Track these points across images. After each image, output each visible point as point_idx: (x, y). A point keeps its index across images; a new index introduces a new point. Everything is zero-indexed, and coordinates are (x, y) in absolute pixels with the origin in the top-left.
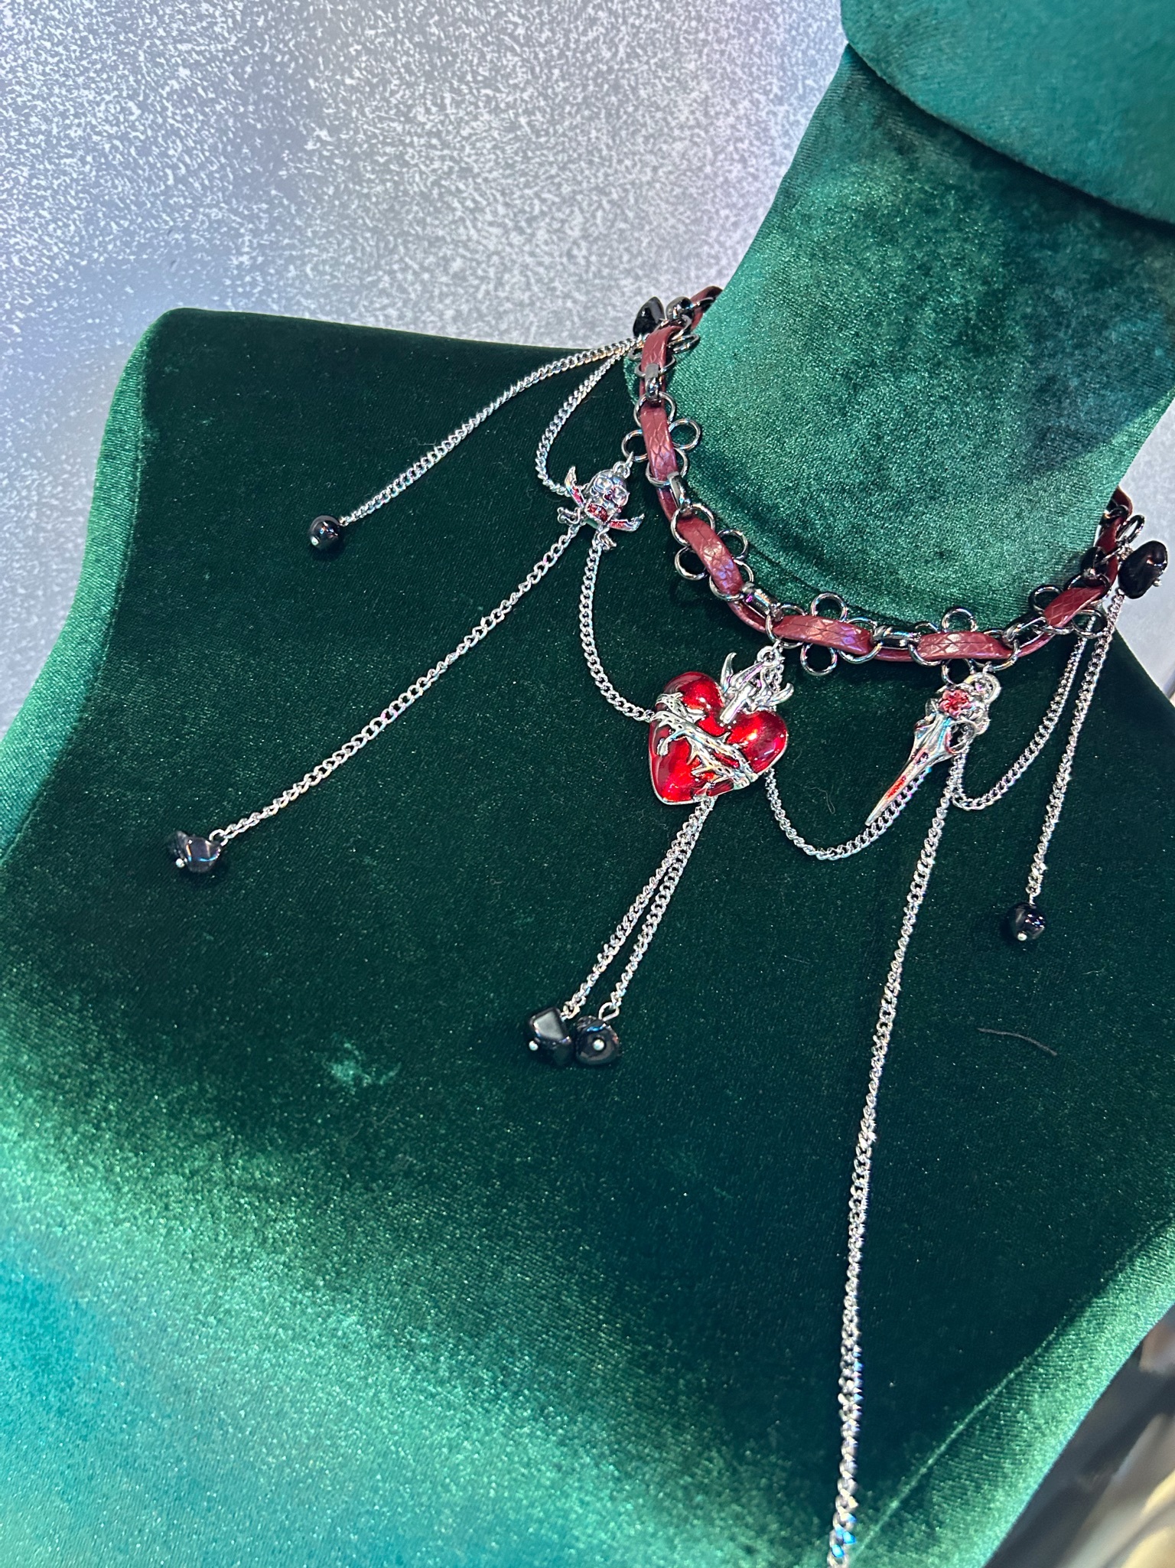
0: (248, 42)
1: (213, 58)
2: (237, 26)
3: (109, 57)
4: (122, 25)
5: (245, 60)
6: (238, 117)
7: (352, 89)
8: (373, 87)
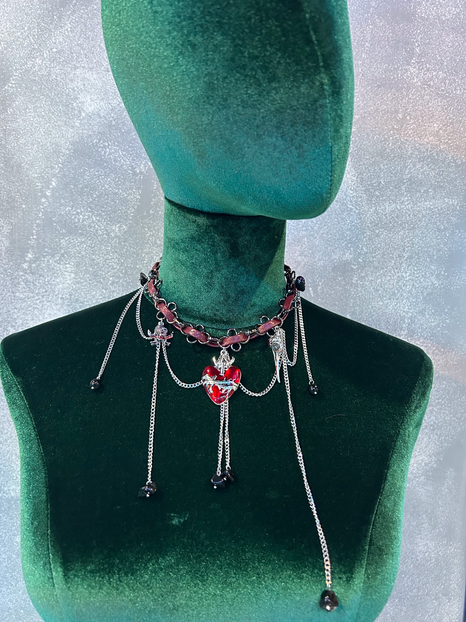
0: (121, 266)
1: (116, 273)
2: (118, 264)
3: (95, 283)
4: (95, 276)
5: (122, 270)
6: (125, 281)
7: (146, 263)
8: (151, 260)
